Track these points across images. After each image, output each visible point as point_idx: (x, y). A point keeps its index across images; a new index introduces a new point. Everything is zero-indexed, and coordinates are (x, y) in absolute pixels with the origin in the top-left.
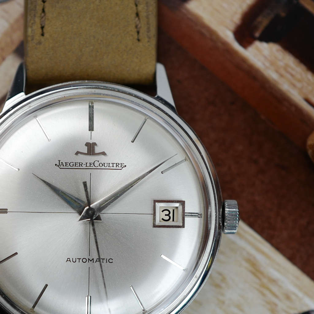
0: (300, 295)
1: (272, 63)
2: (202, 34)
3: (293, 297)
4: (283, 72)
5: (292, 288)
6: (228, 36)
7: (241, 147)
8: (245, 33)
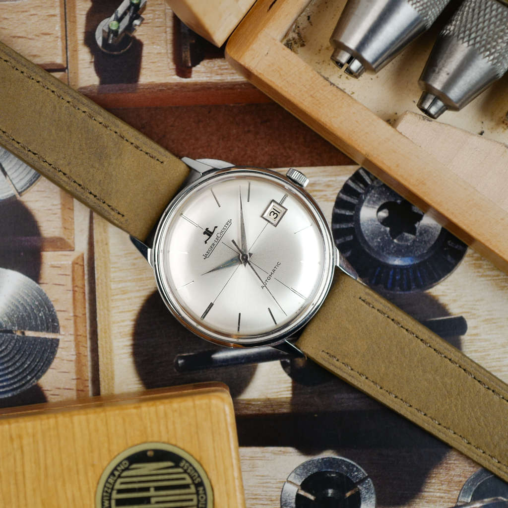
0: (333, 179)
1: (211, 72)
2: (161, 90)
3: (331, 183)
4: (220, 72)
5: (326, 179)
6: (177, 79)
7: (234, 131)
8: (183, 70)
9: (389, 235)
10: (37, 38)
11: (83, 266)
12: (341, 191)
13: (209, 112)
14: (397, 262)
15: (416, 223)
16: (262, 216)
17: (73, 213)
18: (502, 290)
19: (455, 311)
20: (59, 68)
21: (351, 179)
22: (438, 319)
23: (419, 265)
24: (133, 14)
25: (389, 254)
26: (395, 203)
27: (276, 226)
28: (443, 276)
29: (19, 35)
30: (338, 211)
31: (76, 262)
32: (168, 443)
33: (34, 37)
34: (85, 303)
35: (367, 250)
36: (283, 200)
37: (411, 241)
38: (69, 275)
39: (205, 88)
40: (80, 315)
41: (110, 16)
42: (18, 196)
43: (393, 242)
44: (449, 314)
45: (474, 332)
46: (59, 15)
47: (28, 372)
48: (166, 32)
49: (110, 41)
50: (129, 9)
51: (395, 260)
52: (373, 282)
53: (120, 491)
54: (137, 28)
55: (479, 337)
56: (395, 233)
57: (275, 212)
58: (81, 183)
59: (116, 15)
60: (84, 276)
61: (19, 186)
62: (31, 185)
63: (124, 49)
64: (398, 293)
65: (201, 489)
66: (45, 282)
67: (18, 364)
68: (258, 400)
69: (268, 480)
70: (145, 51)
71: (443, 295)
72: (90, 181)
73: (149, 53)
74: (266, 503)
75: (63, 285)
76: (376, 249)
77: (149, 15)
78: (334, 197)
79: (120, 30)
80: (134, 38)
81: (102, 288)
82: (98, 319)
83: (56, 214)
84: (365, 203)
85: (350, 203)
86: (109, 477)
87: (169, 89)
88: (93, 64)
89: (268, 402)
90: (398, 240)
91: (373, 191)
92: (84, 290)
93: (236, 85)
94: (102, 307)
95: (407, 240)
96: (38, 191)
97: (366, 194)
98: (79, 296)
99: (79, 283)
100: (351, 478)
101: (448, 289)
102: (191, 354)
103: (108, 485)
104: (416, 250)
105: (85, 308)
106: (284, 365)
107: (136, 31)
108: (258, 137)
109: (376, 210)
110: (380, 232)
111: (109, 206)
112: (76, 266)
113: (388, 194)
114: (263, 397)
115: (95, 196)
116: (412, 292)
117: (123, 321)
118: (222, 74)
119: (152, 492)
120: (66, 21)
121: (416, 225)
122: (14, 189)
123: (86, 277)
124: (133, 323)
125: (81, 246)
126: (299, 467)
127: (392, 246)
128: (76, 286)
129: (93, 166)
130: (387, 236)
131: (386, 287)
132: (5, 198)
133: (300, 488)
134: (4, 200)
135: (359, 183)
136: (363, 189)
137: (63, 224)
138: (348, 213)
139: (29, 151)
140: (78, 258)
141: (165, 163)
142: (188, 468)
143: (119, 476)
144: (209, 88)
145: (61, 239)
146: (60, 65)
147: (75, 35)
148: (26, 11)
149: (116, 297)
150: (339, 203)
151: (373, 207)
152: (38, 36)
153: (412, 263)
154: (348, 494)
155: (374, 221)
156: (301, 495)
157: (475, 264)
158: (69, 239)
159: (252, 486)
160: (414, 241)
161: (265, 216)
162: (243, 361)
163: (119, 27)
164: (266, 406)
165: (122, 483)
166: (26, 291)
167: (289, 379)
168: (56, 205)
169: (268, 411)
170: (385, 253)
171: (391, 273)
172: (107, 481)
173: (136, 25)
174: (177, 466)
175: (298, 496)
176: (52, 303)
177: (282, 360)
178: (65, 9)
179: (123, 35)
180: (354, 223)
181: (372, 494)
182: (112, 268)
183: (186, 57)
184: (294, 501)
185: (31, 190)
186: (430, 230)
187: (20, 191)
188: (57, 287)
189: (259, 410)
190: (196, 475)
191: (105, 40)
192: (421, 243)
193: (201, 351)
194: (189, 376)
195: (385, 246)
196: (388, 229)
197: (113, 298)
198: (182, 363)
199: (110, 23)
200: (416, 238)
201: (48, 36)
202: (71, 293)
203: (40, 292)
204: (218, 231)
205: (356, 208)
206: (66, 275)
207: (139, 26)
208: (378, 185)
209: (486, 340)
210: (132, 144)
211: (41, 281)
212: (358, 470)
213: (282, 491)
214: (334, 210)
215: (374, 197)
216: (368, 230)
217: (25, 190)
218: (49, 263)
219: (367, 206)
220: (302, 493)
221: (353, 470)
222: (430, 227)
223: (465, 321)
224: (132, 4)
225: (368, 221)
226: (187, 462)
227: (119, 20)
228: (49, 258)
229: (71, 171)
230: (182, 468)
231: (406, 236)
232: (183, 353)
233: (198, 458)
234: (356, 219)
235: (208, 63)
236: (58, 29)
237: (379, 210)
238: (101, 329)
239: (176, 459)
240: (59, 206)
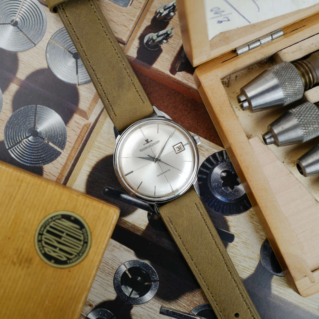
0: (211, 148)
1: (184, 78)
2: (160, 74)
3: (209, 150)
4: (188, 79)
5: (208, 147)
6: (168, 73)
7: (181, 107)
8: (173, 71)
9: (221, 184)
10: (121, 26)
11: (88, 128)
12: (211, 155)
13: (174, 94)
14: (219, 197)
15: (235, 186)
16: (173, 147)
17: (96, 104)
18: (257, 233)
19: (232, 231)
20: (123, 42)
21: (218, 152)
22: (223, 230)
23: (227, 203)
24: (165, 37)
25: (217, 192)
26: (231, 172)
27: (177, 153)
28: (235, 214)
29: (114, 21)
30: (206, 163)
31: (86, 125)
32: (82, 218)
33: (120, 25)
34: (80, 144)
35: (209, 186)
36: (186, 145)
37: (229, 192)
38: (80, 129)
39: (178, 83)
40: (76, 148)
41: (155, 33)
42: (77, 85)
43: (222, 188)
44: (229, 231)
45: (235, 244)
46: (134, 22)
47: (41, 159)
48: (174, 52)
49: (150, 43)
50: (164, 34)
51: (218, 196)
52: (205, 200)
53: (51, 227)
54: (164, 43)
55: (236, 248)
56: (224, 185)
57: (180, 148)
58: (106, 93)
59: (158, 34)
60: (86, 132)
61: (80, 81)
62: (85, 84)
63: (153, 49)
64: (212, 210)
65: (85, 245)
66: (69, 126)
67: (39, 154)
68: (130, 223)
69: (116, 259)
70: (162, 54)
71: (231, 222)
72: (110, 94)
73: (163, 56)
74: (110, 268)
75: (76, 132)
76: (213, 187)
77: (171, 41)
78: (207, 157)
79: (156, 41)
80: (160, 47)
81: (91, 141)
82: (82, 154)
83: (89, 101)
84: (218, 166)
85: (212, 162)
86: (50, 219)
87: (163, 75)
88: (138, 48)
89: (134, 226)
90: (224, 188)
91: (224, 163)
92: (83, 138)
93: (192, 88)
94: (87, 149)
95: (228, 191)
96: (86, 88)
97: (221, 162)
98: (80, 140)
99: (83, 135)
100: (151, 277)
101: (234, 220)
102: (113, 189)
103: (47, 222)
104: (229, 197)
105: (79, 146)
106: (149, 215)
107: (163, 44)
108: (189, 114)
109: (222, 171)
110: (219, 181)
111: (112, 109)
112: (85, 127)
113: (230, 167)
114: (133, 223)
115: (109, 102)
116: (218, 213)
117: (92, 160)
118: (188, 81)
119: (64, 235)
120: (136, 25)
121: (235, 187)
122: (77, 81)
123: (87, 133)
124: (96, 163)
125: (92, 120)
126: (131, 261)
127: (220, 190)
128: (81, 135)
129: (114, 89)
130: (220, 184)
131: (209, 205)
132: (72, 83)
133: (127, 270)
134: (71, 84)
135: (220, 156)
136: (221, 159)
137: (89, 106)
138: (209, 166)
139: (92, 68)
140: (88, 124)
141: (145, 104)
142: (85, 233)
143: (54, 221)
144: (180, 84)
145: (85, 112)
146: (124, 41)
147: (136, 33)
148: (122, 13)
149: (94, 148)
150: (208, 160)
151: (221, 169)
152: (122, 25)
153: (224, 201)
154: (146, 284)
155: (218, 175)
156: (126, 273)
157: (251, 216)
158: (88, 114)
159: (108, 258)
160: (231, 192)
161: (174, 147)
162: (133, 204)
163: (156, 39)
164: (132, 228)
165: (54, 224)
166: (59, 126)
167: (148, 222)
168: (91, 97)
169: (132, 230)
170: (215, 191)
171: (214, 201)
172: (48, 220)
173: (164, 42)
174: (81, 229)
175: (125, 272)
176: (67, 136)
177: (149, 212)
178: (139, 20)
179: (157, 43)
180: (209, 171)
181: (156, 289)
182: (100, 135)
183: (177, 66)
184: (122, 273)
185: (84, 86)
186: (240, 192)
187: (79, 83)
188: (73, 131)
189: (128, 228)
190: (87, 238)
191: (148, 41)
192: (233, 195)
193: (118, 190)
194: (107, 197)
195: (217, 188)
196: (222, 182)
197: (93, 148)
198: (107, 191)
199: (153, 35)
200: (232, 192)
201: (125, 27)
202: (77, 136)
203: (65, 129)
204: (152, 143)
205: (214, 166)
206: (79, 128)
207: (165, 43)
208: (228, 161)
209: (239, 250)
210: (136, 88)
211: (67, 125)
212: (156, 276)
213: (119, 267)
214: (204, 161)
215: (224, 165)
216: (214, 177)
217: (82, 84)
218: (75, 120)
219: (219, 168)
220: (127, 272)
221: (154, 274)
222: (240, 190)
223: (234, 237)
224: (167, 33)
225: (216, 174)
226: (86, 230)
227: (158, 36)
228: (76, 117)
229: (104, 86)
230: (83, 231)
231: (228, 189)
232: (110, 187)
233: (91, 231)
234: (211, 170)
235: (185, 73)
236: (131, 27)
237: (223, 172)
238: (81, 158)
239: (82, 226)
240: (92, 99)
